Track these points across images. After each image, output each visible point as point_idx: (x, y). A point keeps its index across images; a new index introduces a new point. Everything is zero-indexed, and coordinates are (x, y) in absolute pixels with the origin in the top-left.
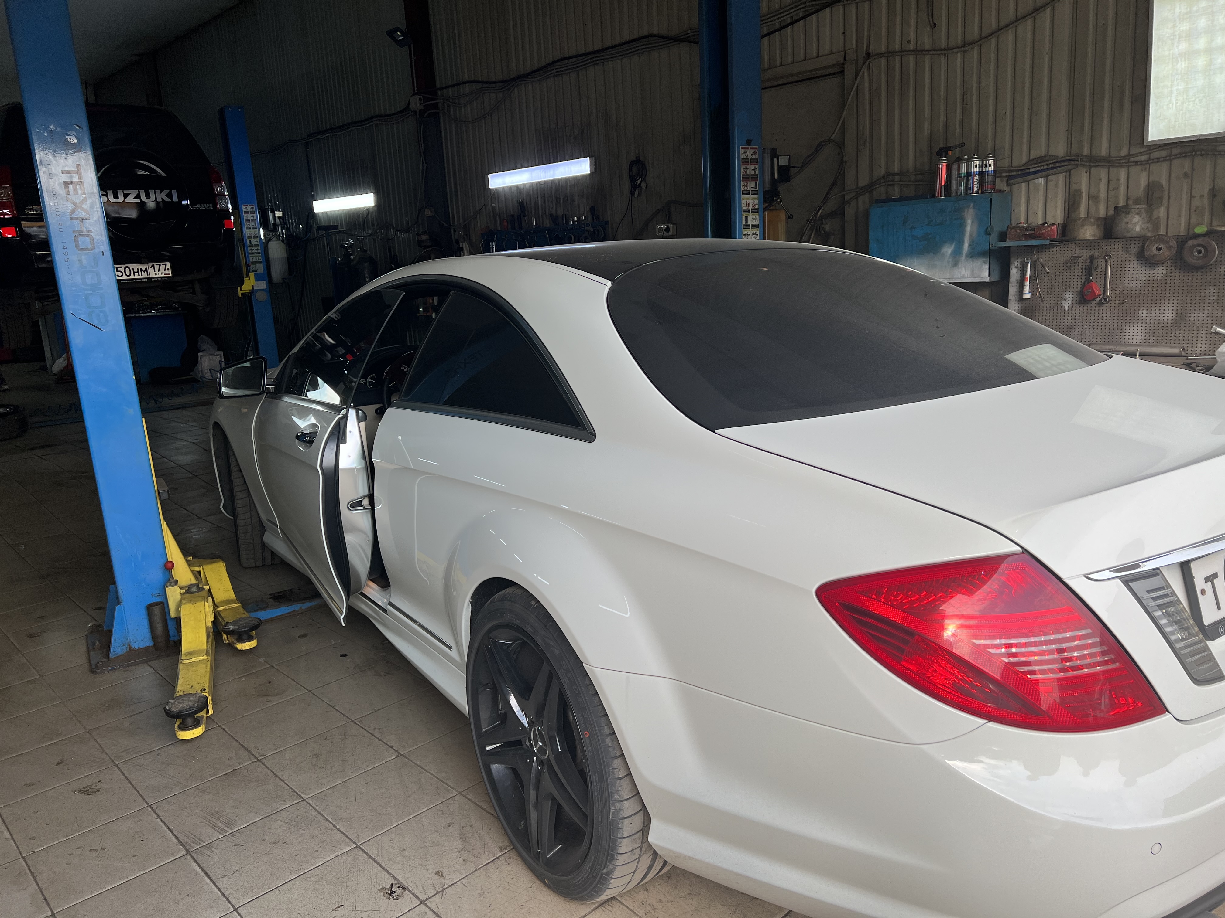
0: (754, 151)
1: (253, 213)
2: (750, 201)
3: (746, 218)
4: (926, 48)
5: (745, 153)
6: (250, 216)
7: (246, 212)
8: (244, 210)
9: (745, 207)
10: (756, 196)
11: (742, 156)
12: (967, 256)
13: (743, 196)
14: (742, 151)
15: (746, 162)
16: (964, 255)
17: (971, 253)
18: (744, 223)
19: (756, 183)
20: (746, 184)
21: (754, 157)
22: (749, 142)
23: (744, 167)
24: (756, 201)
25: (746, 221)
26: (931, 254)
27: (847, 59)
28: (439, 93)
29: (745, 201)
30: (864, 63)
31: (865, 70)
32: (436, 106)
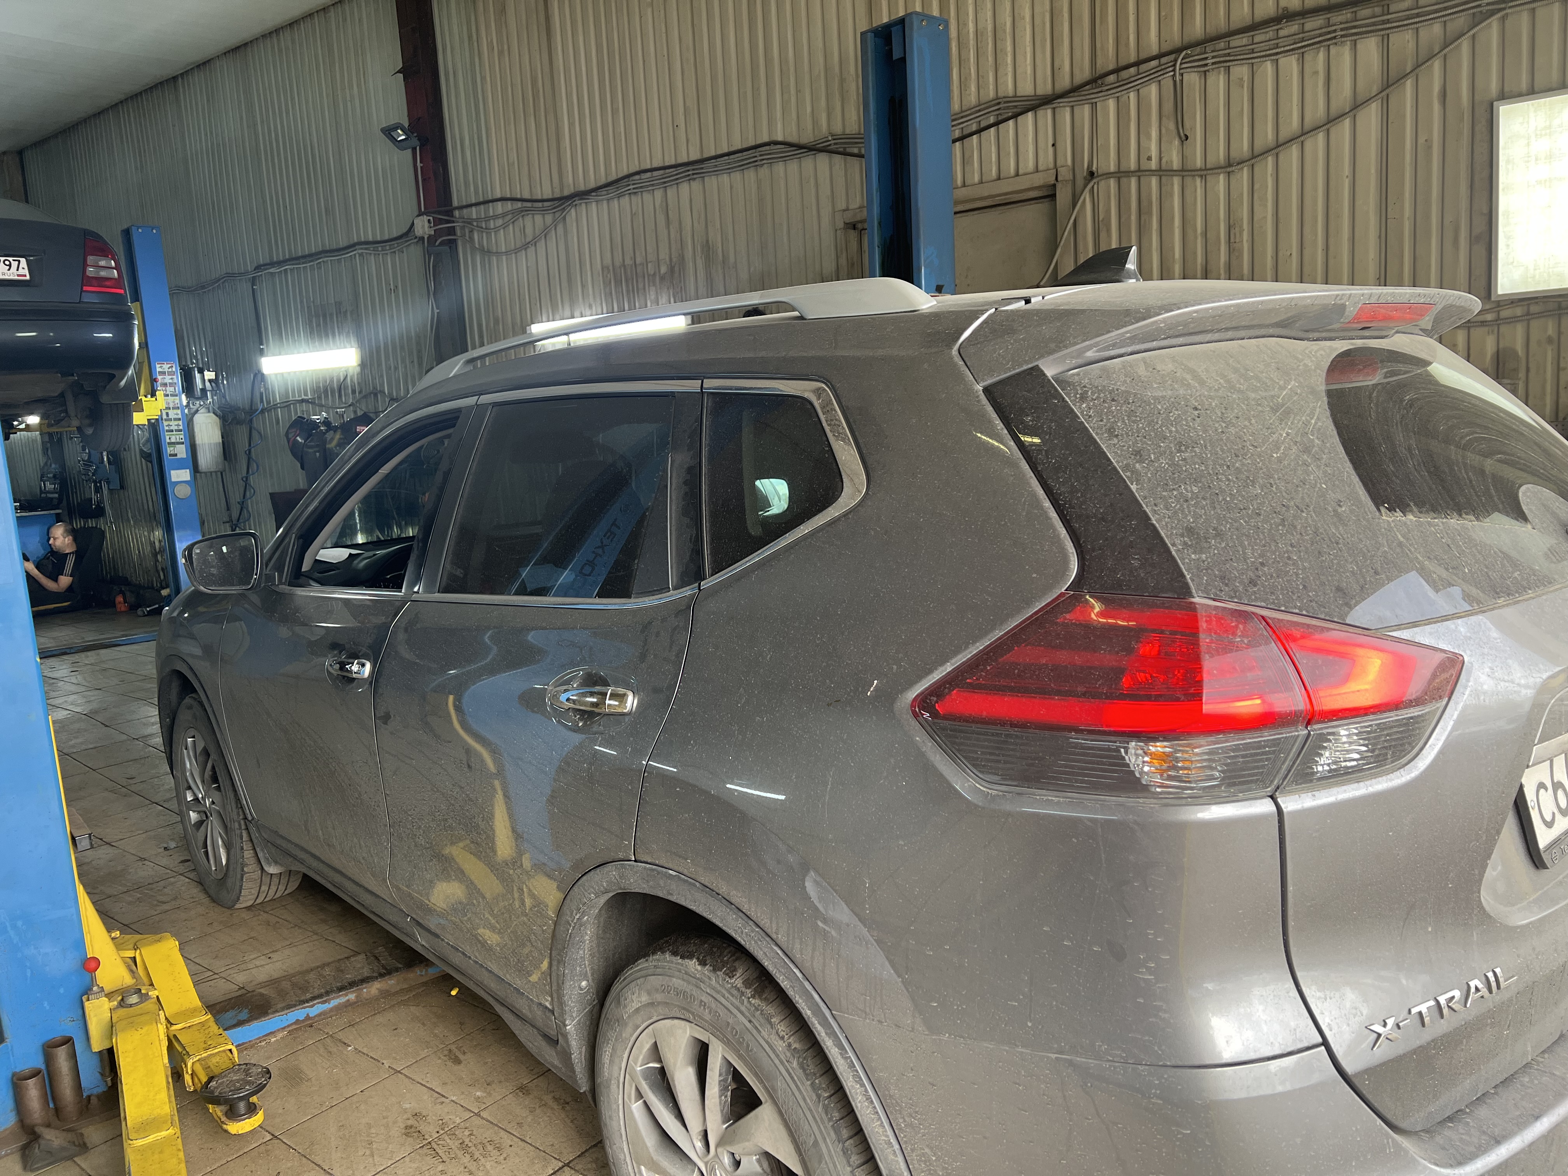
1: (170, 374)
4: (1175, 168)
6: (168, 379)
8: (158, 370)
22: (939, 289)
27: (1059, 179)
28: (457, 213)
30: (1085, 186)
31: (1086, 195)
32: (451, 231)
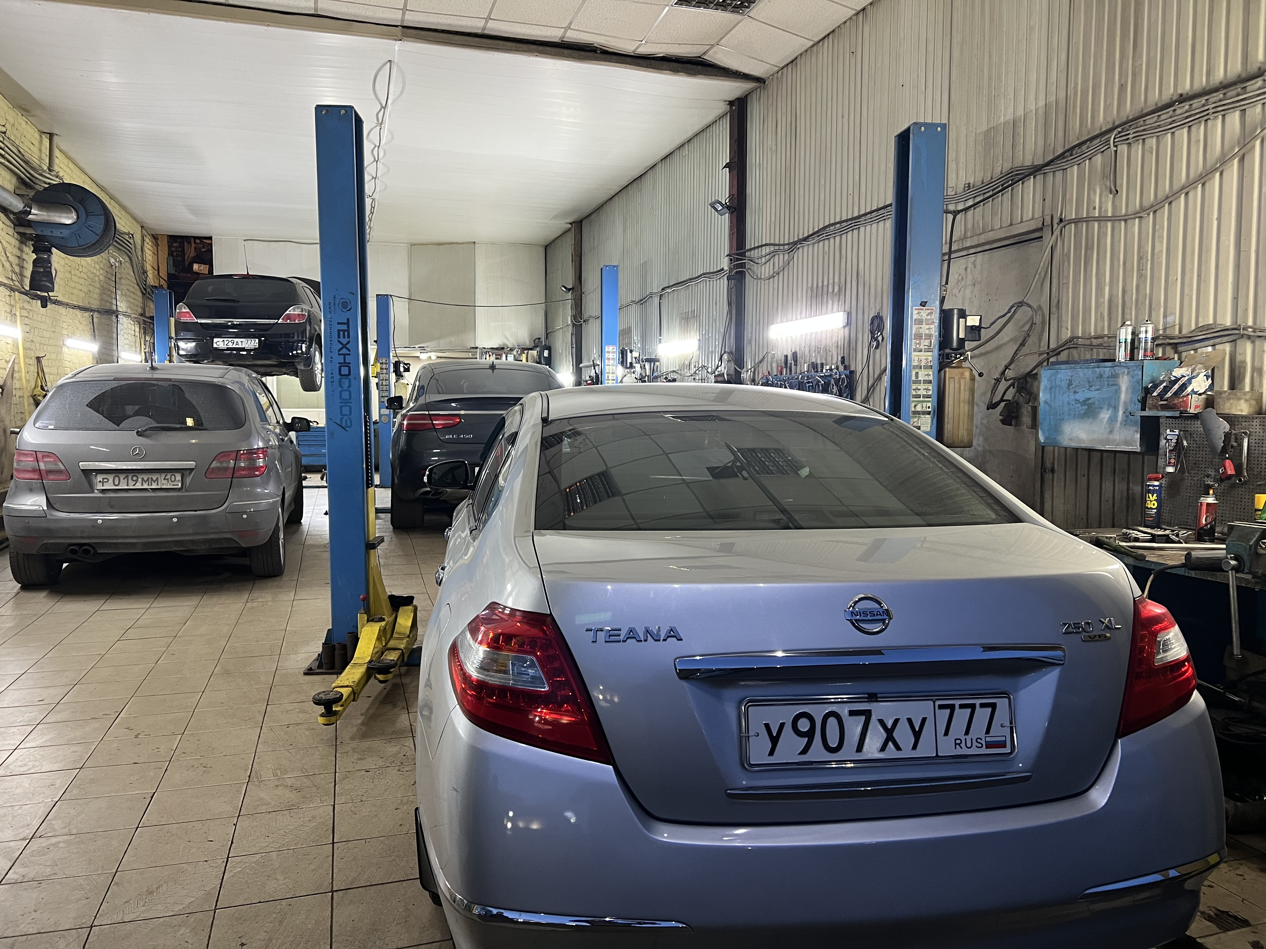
0: (929, 311)
1: (613, 352)
2: (923, 358)
3: (917, 373)
4: (1110, 215)
5: (918, 313)
6: (611, 356)
7: (609, 352)
8: (607, 350)
9: (915, 363)
10: (930, 353)
11: (915, 317)
12: (1121, 424)
13: (913, 353)
14: (915, 312)
15: (920, 322)
16: (1119, 423)
17: (1125, 421)
18: (914, 378)
19: (931, 342)
20: (918, 342)
21: (929, 317)
22: (923, 304)
23: (917, 326)
24: (930, 358)
25: (917, 376)
26: (1091, 420)
27: (1044, 224)
28: (748, 254)
29: (916, 359)
30: (1057, 228)
31: (1057, 235)
32: (743, 265)
